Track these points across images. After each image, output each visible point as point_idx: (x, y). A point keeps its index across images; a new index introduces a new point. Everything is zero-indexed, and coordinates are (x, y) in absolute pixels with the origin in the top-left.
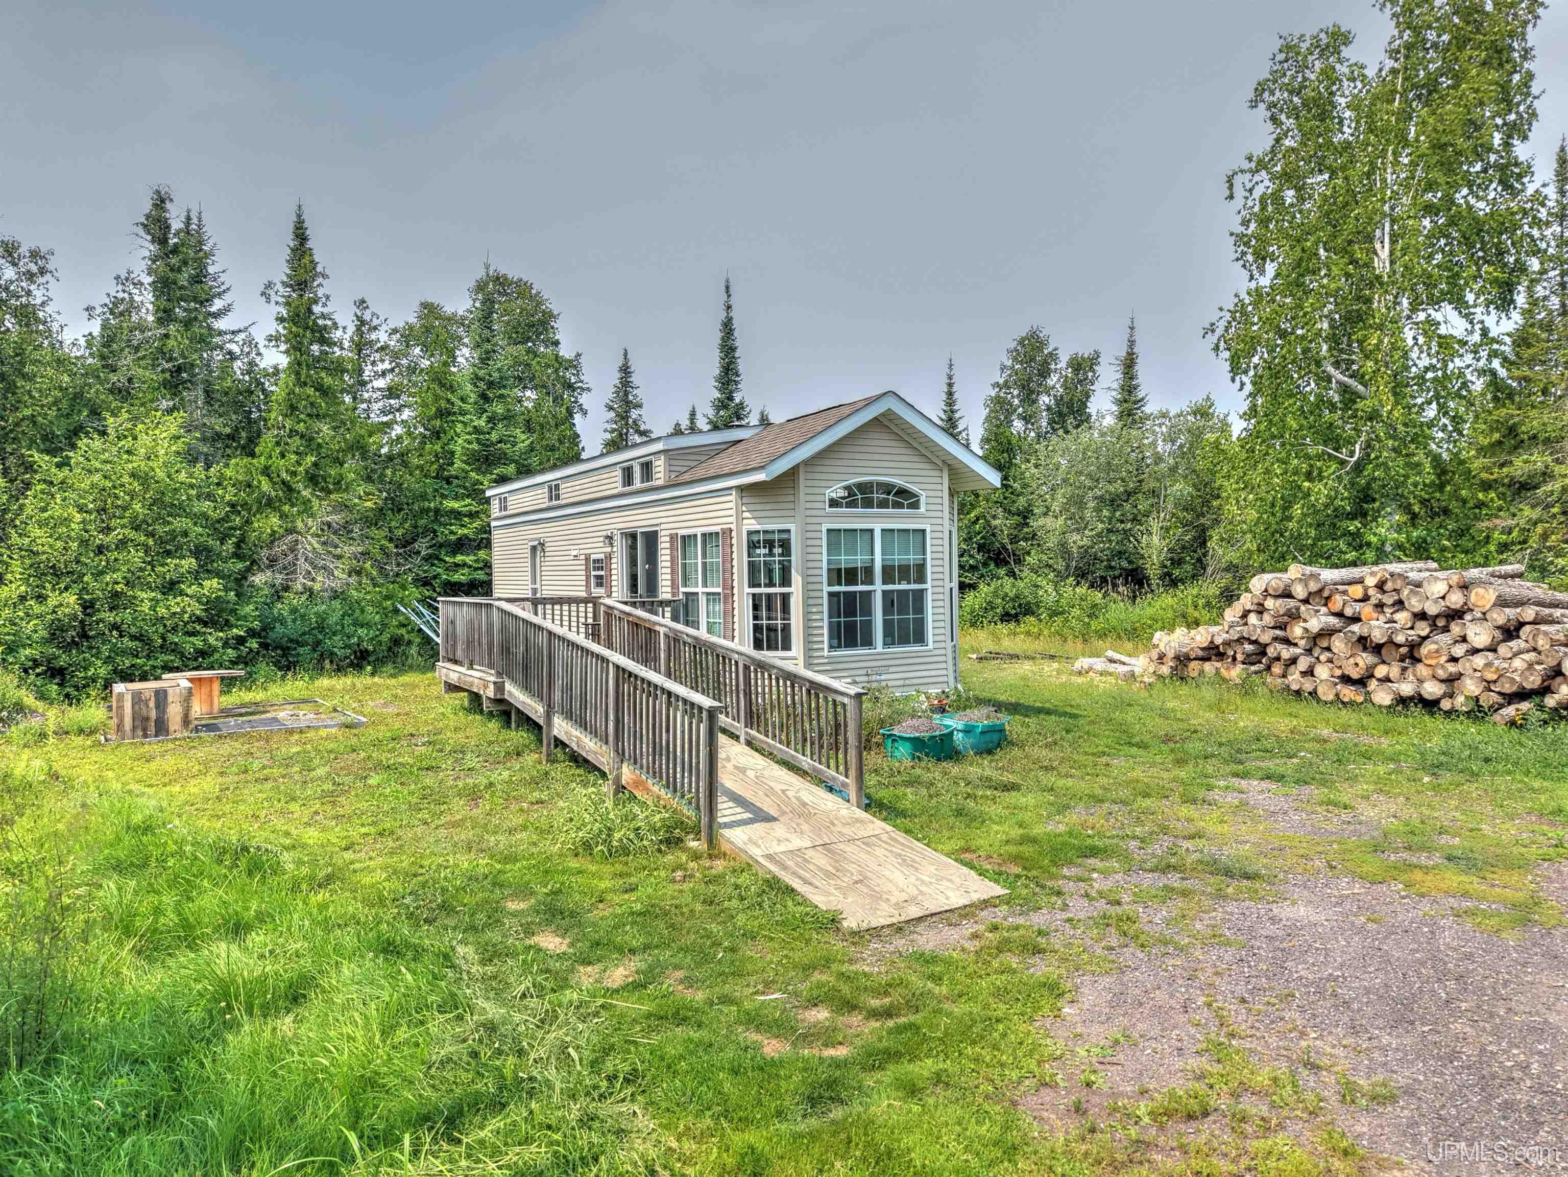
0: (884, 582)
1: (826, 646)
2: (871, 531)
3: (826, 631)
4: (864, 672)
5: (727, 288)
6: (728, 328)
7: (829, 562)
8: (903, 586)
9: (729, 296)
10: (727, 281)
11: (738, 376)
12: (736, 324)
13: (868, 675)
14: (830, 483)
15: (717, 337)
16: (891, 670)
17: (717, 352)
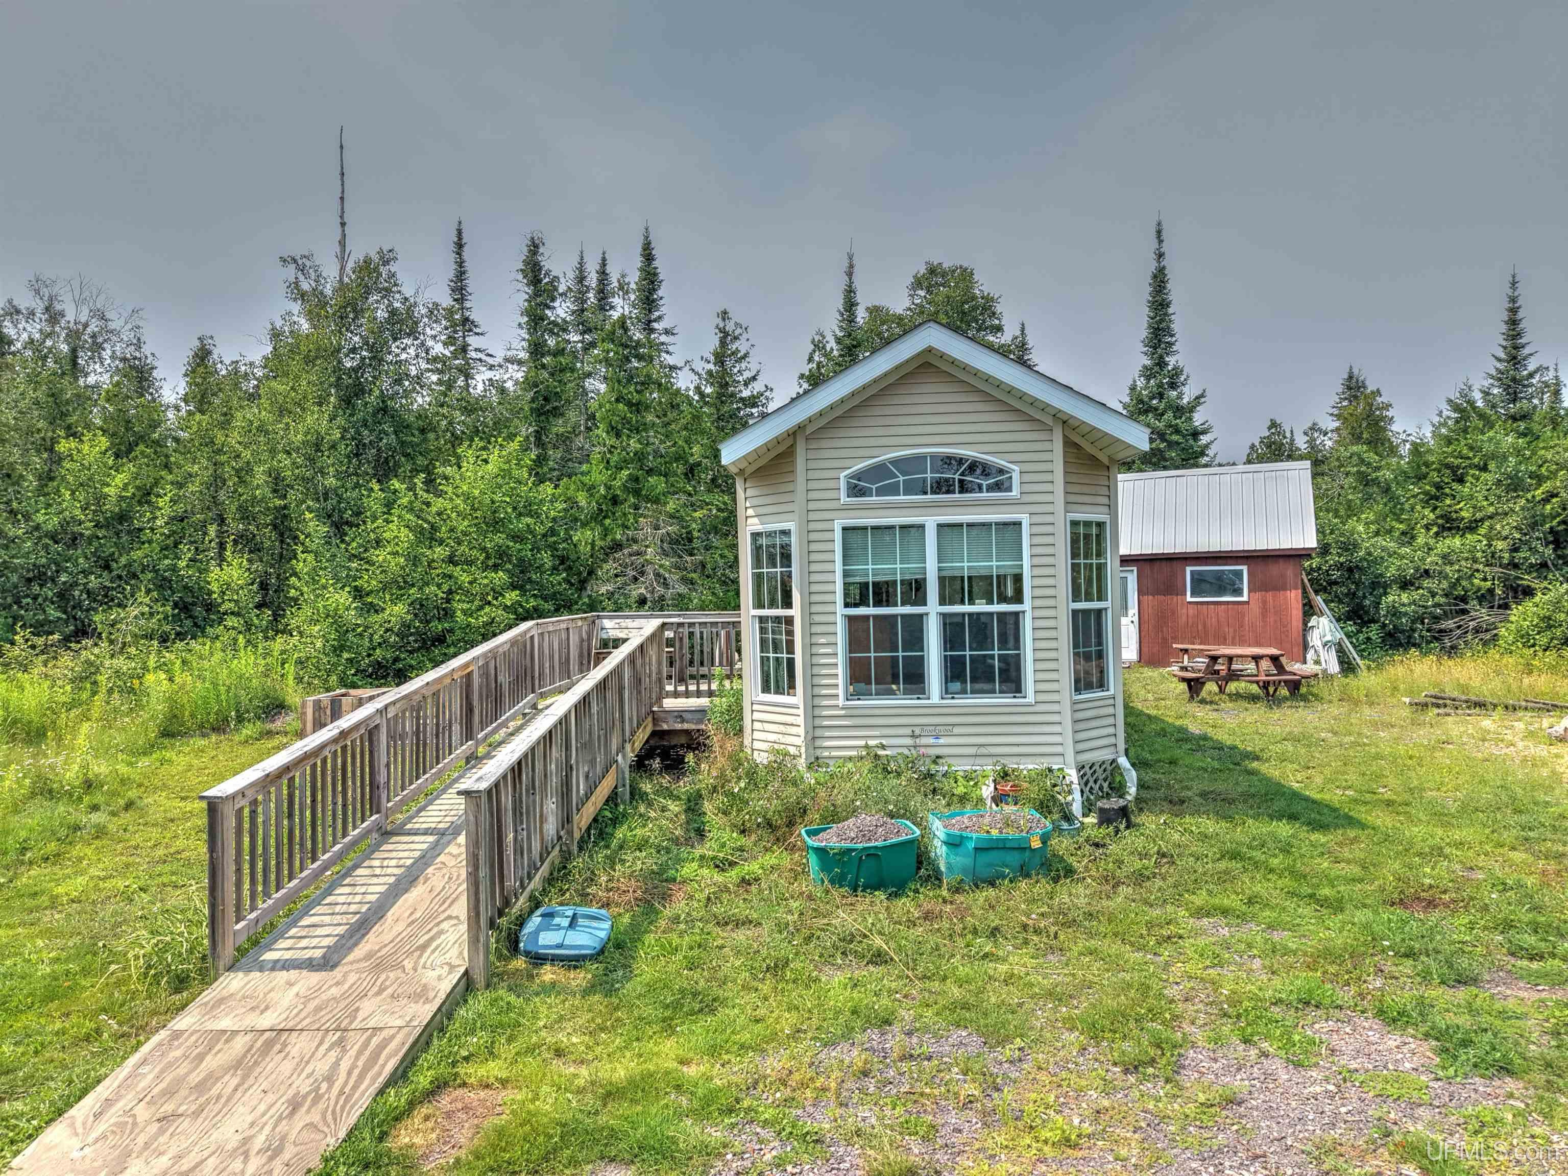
0: (942, 602)
1: (841, 691)
2: (922, 527)
3: (840, 670)
4: (908, 731)
5: (1159, 232)
6: (1160, 281)
7: (846, 574)
8: (980, 607)
9: (1161, 242)
10: (1159, 224)
11: (1172, 336)
12: (1170, 274)
13: (913, 736)
14: (847, 463)
15: (1145, 291)
16: (956, 730)
17: (1146, 311)
